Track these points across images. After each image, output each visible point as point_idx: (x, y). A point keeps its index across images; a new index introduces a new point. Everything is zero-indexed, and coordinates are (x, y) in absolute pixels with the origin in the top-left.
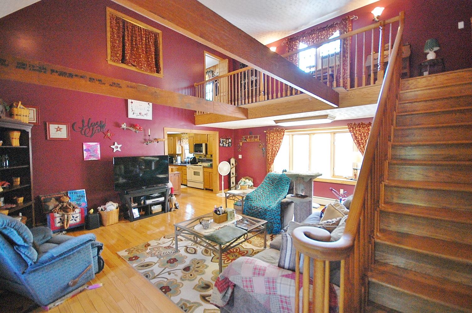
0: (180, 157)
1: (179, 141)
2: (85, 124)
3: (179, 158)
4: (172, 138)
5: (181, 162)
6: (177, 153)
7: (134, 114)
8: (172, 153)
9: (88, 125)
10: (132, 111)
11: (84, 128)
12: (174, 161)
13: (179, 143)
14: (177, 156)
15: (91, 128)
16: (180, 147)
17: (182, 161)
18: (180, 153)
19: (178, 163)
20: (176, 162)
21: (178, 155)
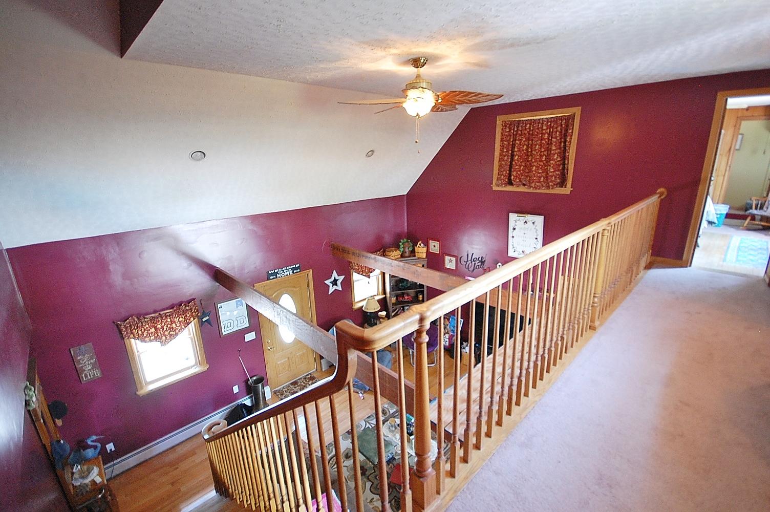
2: (469, 259)
7: (514, 251)
9: (471, 260)
10: (513, 247)
11: (468, 263)
15: (473, 263)
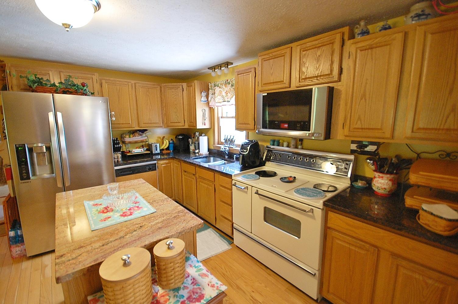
0: (206, 137)
1: (204, 94)
3: (203, 141)
4: (185, 85)
5: (209, 150)
6: (200, 126)
8: (186, 126)
12: (192, 148)
13: (204, 99)
14: (197, 134)
16: (207, 109)
17: (212, 147)
18: (207, 126)
19: (201, 153)
20: (197, 151)
21: (203, 132)
